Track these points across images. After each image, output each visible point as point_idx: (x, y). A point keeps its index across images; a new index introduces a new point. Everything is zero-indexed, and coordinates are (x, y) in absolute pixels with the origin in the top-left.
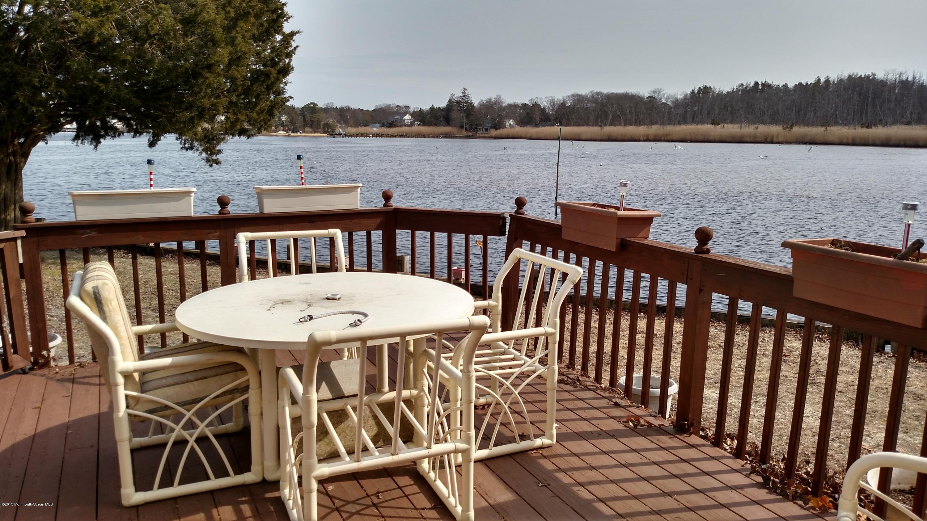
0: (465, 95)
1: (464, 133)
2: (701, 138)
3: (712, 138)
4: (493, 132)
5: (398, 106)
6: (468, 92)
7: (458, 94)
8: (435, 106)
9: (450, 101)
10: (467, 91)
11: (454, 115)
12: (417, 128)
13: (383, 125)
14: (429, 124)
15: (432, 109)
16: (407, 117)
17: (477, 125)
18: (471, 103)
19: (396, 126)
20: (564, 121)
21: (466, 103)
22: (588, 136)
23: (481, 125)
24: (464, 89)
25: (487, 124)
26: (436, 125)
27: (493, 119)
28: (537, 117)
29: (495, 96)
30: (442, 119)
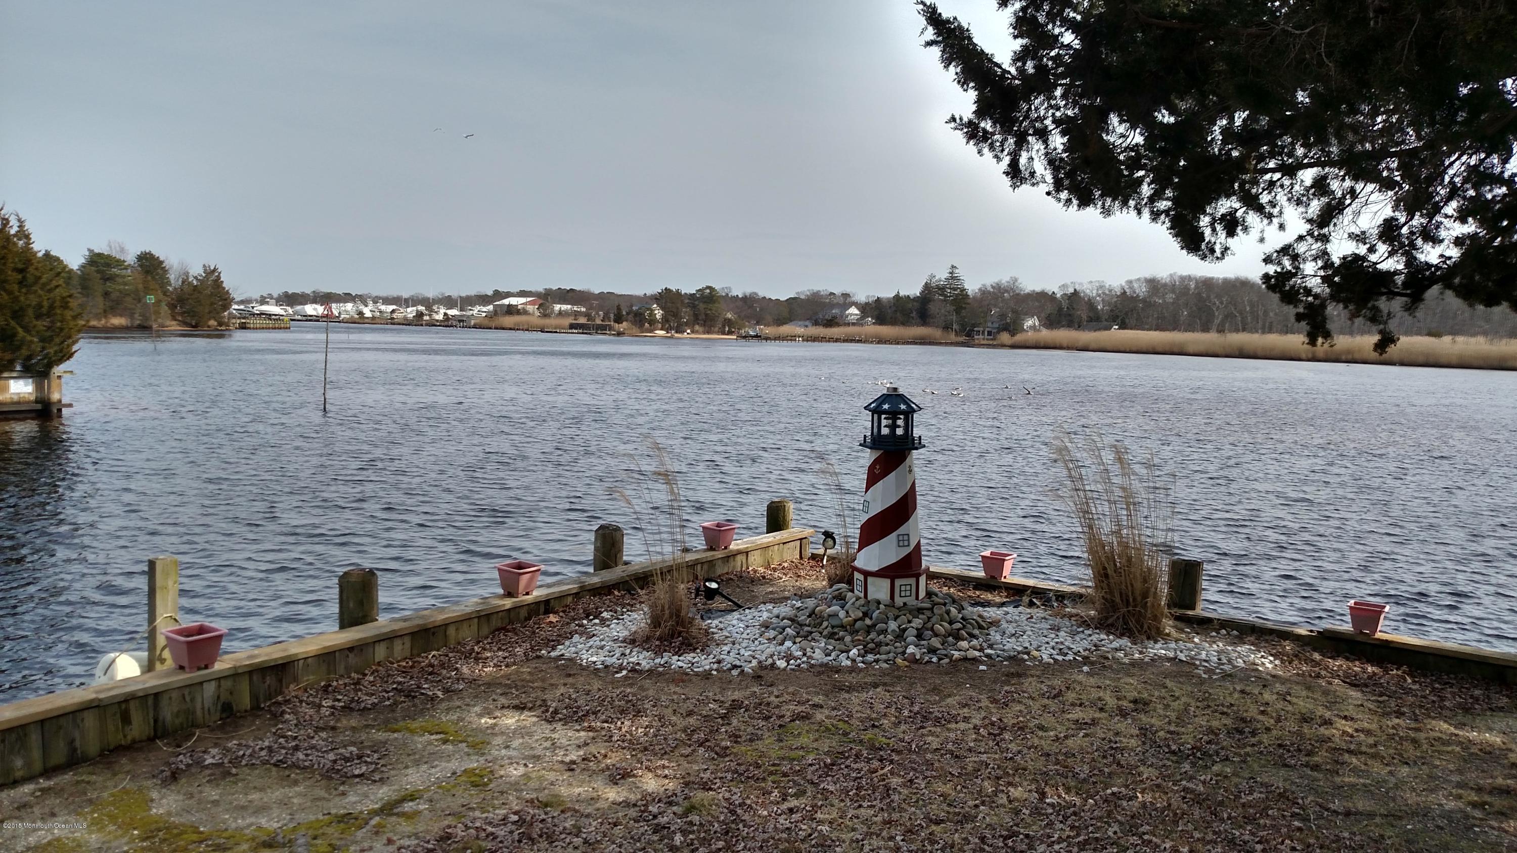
0: (953, 277)
1: (953, 337)
2: (1421, 359)
3: (1443, 360)
4: (1005, 337)
5: (832, 294)
6: (959, 272)
7: (942, 275)
8: (902, 294)
9: (927, 286)
10: (957, 271)
11: (933, 308)
12: (871, 328)
13: (816, 323)
14: (893, 322)
15: (897, 297)
16: (854, 311)
17: (974, 326)
18: (963, 290)
19: (838, 325)
20: (1133, 322)
21: (955, 289)
22: (1201, 348)
23: (978, 325)
24: (953, 267)
25: (989, 324)
26: (903, 324)
27: (1003, 316)
28: (1083, 314)
29: (1008, 279)
30: (914, 314)
